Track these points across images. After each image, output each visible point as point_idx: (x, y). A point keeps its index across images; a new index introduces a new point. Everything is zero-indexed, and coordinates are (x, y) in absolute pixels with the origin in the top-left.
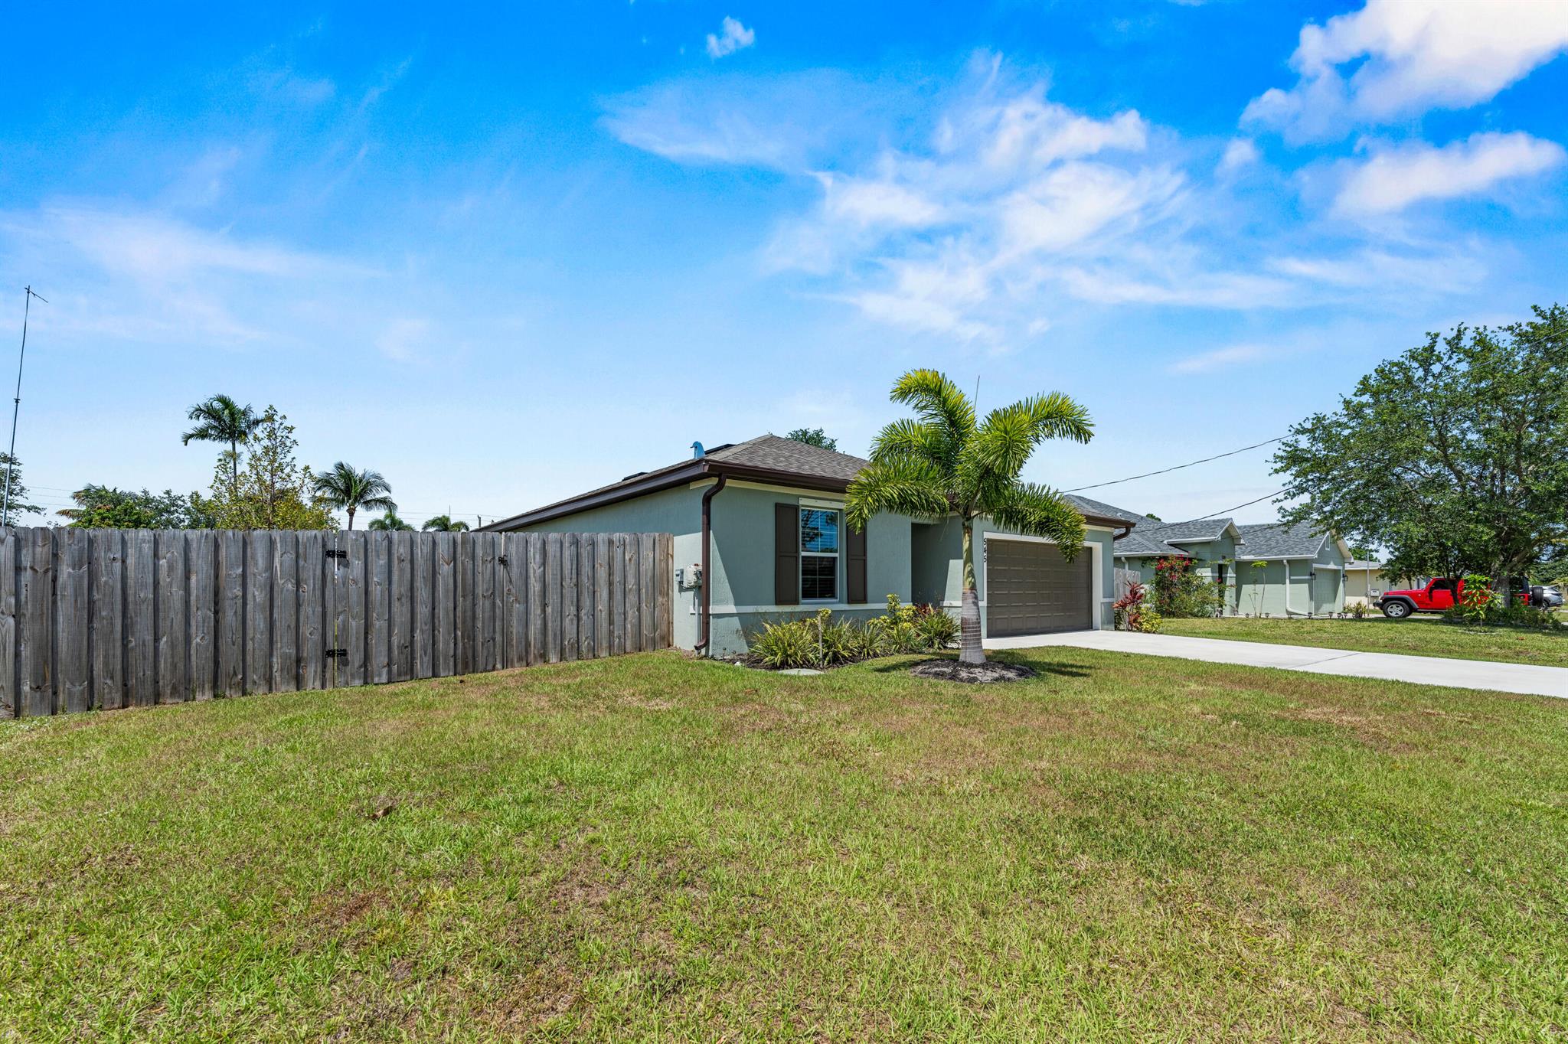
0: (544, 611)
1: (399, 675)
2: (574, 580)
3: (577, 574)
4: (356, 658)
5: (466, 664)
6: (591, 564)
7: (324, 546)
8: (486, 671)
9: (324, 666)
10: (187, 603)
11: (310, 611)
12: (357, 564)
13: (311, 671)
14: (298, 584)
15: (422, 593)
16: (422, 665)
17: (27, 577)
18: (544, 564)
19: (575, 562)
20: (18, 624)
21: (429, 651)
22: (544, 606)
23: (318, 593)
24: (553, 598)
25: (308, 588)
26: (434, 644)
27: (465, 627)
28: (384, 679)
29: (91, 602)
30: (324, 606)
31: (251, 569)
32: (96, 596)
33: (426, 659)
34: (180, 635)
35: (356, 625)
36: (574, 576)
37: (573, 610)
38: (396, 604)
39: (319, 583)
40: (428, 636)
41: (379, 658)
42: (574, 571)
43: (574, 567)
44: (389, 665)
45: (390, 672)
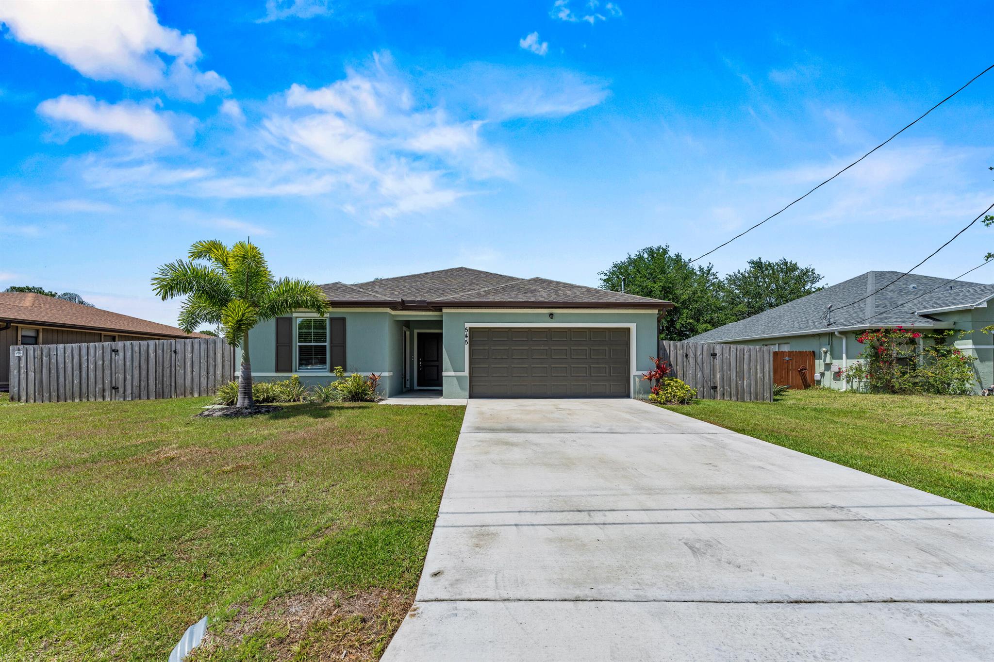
0: (192, 374)
1: (135, 397)
2: (206, 360)
3: (207, 357)
4: (121, 390)
5: (160, 394)
6: (214, 352)
7: (111, 348)
8: (167, 398)
9: (111, 393)
10: (73, 368)
11: (107, 372)
12: (121, 354)
13: (107, 394)
14: (103, 362)
15: (144, 366)
16: (144, 393)
17: (36, 360)
18: (192, 352)
19: (206, 351)
20: (35, 374)
21: (146, 389)
22: (192, 371)
23: (109, 365)
24: (196, 369)
25: (107, 363)
26: (148, 386)
27: (160, 380)
28: (130, 399)
29: (50, 368)
30: (111, 370)
31: (90, 358)
32: (51, 366)
33: (145, 392)
34: (71, 379)
35: (121, 377)
36: (206, 358)
37: (205, 373)
38: (134, 370)
39: (109, 362)
40: (146, 383)
41: (129, 391)
42: (206, 356)
43: (206, 353)
44: (132, 393)
45: (132, 396)
